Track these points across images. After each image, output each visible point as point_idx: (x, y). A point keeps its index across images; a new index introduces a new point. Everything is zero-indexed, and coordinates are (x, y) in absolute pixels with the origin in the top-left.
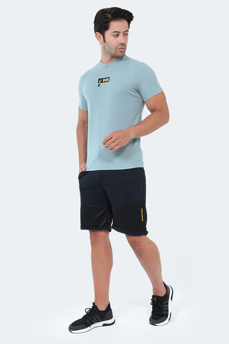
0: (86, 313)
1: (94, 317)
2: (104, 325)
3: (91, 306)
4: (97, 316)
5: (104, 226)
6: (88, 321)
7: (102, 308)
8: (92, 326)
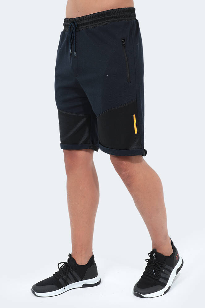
0: (58, 270)
1: (69, 275)
2: (85, 286)
3: (65, 259)
4: (74, 273)
5: (85, 143)
6: (61, 280)
7: (82, 261)
8: (68, 287)
